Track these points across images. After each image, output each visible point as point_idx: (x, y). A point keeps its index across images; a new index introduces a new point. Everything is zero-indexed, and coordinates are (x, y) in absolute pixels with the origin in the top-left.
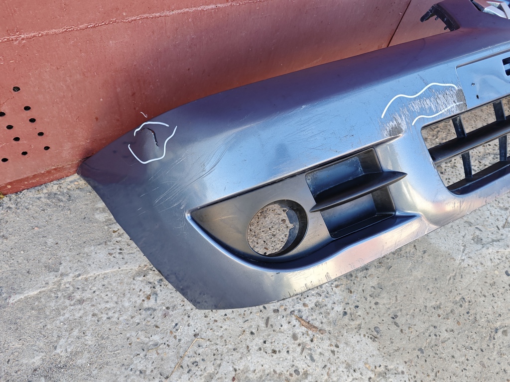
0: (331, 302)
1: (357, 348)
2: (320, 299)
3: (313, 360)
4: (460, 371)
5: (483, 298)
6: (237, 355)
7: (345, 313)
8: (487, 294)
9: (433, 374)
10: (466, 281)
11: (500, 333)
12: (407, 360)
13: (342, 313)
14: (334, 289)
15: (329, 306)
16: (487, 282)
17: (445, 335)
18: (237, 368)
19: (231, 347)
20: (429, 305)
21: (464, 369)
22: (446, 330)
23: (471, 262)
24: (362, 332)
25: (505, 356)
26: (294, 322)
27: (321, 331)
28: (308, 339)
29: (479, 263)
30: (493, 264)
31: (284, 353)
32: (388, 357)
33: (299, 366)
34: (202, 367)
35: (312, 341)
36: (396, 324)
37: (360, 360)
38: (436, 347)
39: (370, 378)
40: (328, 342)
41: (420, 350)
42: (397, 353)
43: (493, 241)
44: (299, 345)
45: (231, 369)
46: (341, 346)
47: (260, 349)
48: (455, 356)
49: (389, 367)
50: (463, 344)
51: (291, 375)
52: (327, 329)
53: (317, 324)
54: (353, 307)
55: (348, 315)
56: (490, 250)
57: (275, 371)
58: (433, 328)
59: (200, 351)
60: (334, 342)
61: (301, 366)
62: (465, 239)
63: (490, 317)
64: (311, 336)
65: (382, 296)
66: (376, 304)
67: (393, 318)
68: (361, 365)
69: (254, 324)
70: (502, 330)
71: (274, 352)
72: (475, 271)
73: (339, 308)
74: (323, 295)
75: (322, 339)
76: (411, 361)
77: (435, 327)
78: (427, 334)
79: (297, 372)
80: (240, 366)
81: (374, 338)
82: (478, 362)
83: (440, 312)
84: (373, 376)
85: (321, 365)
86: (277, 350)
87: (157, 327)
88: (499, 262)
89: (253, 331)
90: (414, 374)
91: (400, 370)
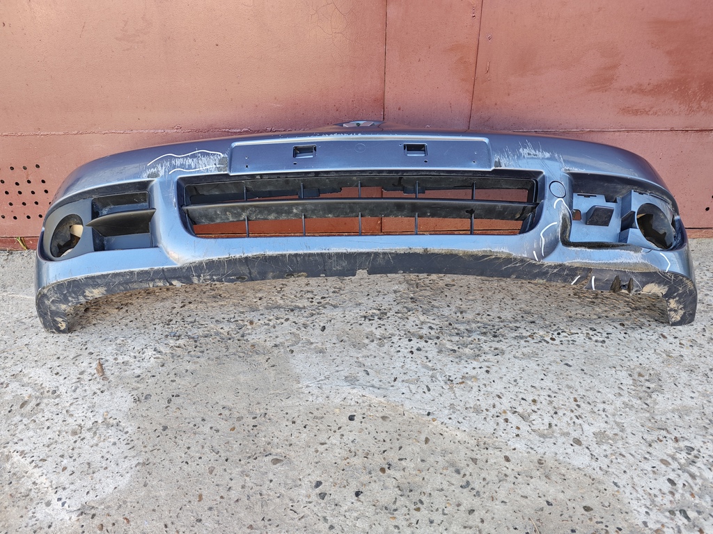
0: (138, 365)
1: (115, 400)
2: (132, 360)
3: (74, 391)
4: (181, 460)
5: (289, 423)
6: (34, 364)
7: (139, 376)
8: (298, 422)
9: (151, 449)
10: (289, 402)
11: (270, 458)
12: (142, 426)
13: (136, 375)
14: (152, 359)
15: (132, 367)
16: (312, 413)
17: (206, 429)
18: (23, 370)
19: (36, 359)
20: (222, 403)
21: (187, 463)
22: (211, 428)
23: (315, 391)
24: (134, 393)
25: (248, 479)
26: (95, 365)
27: (105, 378)
28: (90, 378)
29: (325, 395)
30: (342, 402)
31: (62, 377)
32: (130, 417)
33: (60, 389)
34: (6, 361)
35: (90, 380)
36: (169, 401)
37: (106, 408)
38: (182, 433)
39: (96, 422)
40: (100, 386)
41: (165, 428)
42: (141, 419)
43: (373, 386)
44: (78, 378)
45: (20, 370)
46: (105, 393)
47: (50, 368)
48: (192, 449)
49: (121, 424)
50: (214, 445)
51: (48, 392)
52: (111, 378)
53: (108, 373)
54: (149, 374)
55: (140, 378)
56: (355, 391)
57: (42, 384)
58: (200, 419)
59: (18, 353)
60: (105, 388)
61: (62, 390)
62: (336, 374)
63: (276, 440)
64: (94, 377)
65: (186, 378)
66: (173, 381)
67: (173, 396)
68: (102, 411)
69: (66, 354)
70: (275, 457)
71: (57, 374)
72: (310, 400)
73: (138, 372)
74: (137, 359)
75: (98, 383)
76: (146, 429)
77: (203, 420)
78: (188, 420)
79: (54, 392)
80: (25, 371)
81: (137, 400)
82: (210, 466)
83: (226, 412)
84: (100, 422)
85: (75, 396)
86: (60, 374)
87: (14, 332)
88: (352, 404)
89: (61, 357)
90: (134, 438)
91: (126, 430)
